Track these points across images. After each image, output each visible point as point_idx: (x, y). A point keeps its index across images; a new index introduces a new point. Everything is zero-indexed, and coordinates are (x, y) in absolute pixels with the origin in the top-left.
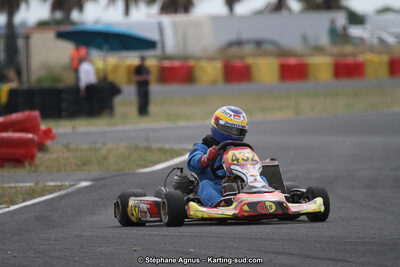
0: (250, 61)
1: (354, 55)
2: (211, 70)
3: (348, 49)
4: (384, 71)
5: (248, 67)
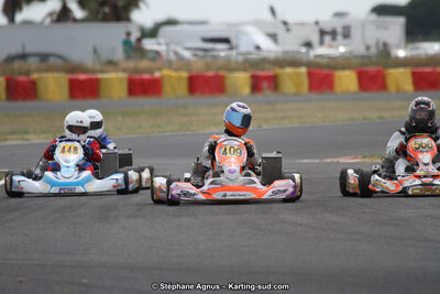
0: (35, 76)
1: (151, 71)
3: (144, 64)
4: (183, 88)
5: (33, 84)
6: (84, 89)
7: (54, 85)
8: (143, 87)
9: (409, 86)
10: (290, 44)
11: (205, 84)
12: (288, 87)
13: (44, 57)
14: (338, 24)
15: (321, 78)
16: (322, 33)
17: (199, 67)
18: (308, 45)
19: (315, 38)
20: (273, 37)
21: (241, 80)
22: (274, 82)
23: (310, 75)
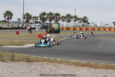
2: (72, 29)
3: (87, 27)
4: (91, 30)
5: (76, 29)
6: (81, 29)
7: (78, 29)
8: (87, 29)
9: (113, 30)
10: (102, 25)
11: (93, 29)
12: (101, 30)
13: (77, 26)
14: (108, 24)
15: (105, 29)
16: (106, 25)
17: (92, 28)
18: (104, 26)
19: (105, 25)
20: (101, 25)
21: (97, 29)
22: (100, 29)
23: (104, 29)
